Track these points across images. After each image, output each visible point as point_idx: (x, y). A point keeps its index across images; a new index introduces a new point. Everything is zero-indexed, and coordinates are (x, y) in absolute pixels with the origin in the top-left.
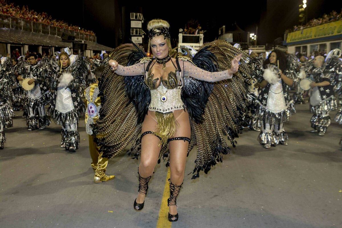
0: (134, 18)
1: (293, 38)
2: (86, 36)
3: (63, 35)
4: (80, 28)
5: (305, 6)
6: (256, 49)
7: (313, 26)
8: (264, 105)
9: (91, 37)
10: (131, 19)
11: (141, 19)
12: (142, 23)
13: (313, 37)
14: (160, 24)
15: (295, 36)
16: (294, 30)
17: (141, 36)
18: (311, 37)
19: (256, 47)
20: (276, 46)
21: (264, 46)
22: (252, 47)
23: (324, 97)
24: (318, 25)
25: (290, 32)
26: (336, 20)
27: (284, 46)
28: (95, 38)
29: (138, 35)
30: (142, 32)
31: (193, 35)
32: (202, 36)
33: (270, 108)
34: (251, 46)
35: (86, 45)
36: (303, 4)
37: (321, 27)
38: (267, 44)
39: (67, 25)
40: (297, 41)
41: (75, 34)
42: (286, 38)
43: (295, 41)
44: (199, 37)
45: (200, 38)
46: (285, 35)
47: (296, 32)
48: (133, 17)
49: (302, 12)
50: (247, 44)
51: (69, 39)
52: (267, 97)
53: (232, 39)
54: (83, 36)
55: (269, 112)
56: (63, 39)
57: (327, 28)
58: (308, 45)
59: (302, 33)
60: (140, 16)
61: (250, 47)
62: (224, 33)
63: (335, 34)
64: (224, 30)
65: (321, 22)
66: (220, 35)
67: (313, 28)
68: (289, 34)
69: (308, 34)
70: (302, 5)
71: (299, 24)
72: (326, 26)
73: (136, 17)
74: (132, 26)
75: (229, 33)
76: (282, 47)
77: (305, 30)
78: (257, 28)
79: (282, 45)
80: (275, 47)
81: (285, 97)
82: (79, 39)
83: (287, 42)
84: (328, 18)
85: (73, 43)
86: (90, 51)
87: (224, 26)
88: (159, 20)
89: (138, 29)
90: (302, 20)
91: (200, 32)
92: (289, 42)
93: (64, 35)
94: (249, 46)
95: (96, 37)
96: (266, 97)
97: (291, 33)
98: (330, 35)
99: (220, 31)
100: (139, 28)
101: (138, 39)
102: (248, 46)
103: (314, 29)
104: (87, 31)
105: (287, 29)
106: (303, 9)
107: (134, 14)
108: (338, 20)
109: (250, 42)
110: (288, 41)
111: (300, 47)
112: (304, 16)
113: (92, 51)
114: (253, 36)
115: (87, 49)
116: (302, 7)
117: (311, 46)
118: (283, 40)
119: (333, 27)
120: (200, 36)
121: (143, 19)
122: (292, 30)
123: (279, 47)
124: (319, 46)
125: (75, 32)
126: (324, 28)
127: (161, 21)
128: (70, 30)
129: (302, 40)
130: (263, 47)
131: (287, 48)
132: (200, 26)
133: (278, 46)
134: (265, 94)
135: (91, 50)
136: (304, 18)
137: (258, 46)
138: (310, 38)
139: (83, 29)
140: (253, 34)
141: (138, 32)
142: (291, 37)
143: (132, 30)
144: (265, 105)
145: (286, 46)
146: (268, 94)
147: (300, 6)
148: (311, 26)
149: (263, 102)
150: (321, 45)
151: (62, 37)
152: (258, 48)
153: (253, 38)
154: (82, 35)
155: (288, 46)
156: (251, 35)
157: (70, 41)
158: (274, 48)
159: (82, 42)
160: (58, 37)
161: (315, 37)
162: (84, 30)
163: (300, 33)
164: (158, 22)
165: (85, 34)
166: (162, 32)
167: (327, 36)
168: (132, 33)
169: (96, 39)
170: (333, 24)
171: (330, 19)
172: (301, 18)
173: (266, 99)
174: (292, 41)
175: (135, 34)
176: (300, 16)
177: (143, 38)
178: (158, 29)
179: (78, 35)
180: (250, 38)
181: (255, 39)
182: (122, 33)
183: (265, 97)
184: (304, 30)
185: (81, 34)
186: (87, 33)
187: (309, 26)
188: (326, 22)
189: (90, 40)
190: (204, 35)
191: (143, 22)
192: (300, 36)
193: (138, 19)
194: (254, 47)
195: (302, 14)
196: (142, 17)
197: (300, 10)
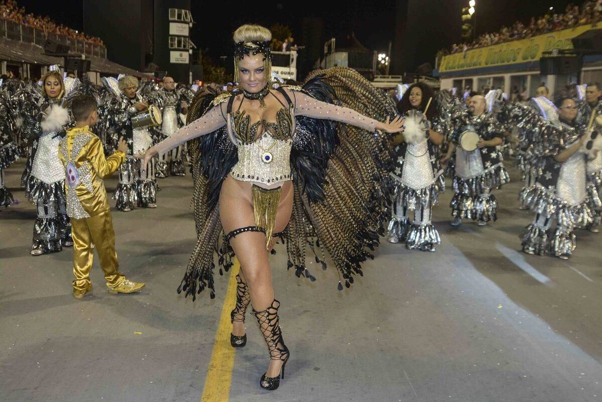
0: (175, 18)
1: (450, 65)
2: (87, 46)
3: (47, 44)
4: (77, 32)
5: (472, 11)
6: (388, 82)
7: (483, 47)
8: (398, 176)
9: (98, 49)
10: (170, 19)
11: (187, 20)
12: (189, 27)
13: (483, 65)
14: (259, 34)
15: (454, 62)
16: (453, 52)
17: (188, 51)
18: (480, 65)
19: (388, 78)
20: (421, 78)
21: (401, 76)
22: (381, 78)
23: (488, 164)
24: (491, 45)
25: (445, 54)
26: (521, 37)
27: (434, 78)
28: (104, 51)
29: (182, 48)
30: (188, 43)
31: (280, 52)
32: (294, 54)
33: (408, 181)
34: (379, 76)
35: (89, 63)
36: (470, 7)
37: (496, 48)
38: (405, 74)
39: (54, 25)
40: (457, 69)
41: (68, 42)
42: (439, 65)
43: (452, 70)
44: (289, 56)
45: (291, 57)
46: (437, 59)
47: (456, 54)
48: (173, 16)
49: (467, 21)
50: (372, 72)
51: (57, 50)
52: (403, 162)
53: (347, 62)
54: (83, 47)
55: (406, 187)
56: (46, 51)
57: (505, 51)
58: (475, 79)
59: (464, 57)
60: (186, 14)
61: (377, 78)
62: (333, 50)
63: (519, 60)
64: (333, 46)
65: (496, 39)
66: (326, 55)
67: (483, 49)
68: (443, 58)
69: (475, 60)
70: (467, 8)
71: (461, 41)
72: (504, 46)
73: (179, 16)
74: (171, 33)
75: (343, 52)
76: (432, 80)
77: (471, 52)
78: (390, 45)
79: (431, 76)
80: (418, 78)
81: (432, 162)
82: (75, 51)
83: (440, 71)
84: (508, 34)
85: (65, 57)
86: (94, 73)
87: (333, 40)
88: (256, 27)
89: (182, 39)
90: (467, 35)
91: (292, 47)
92: (443, 71)
93: (49, 43)
94: (375, 76)
95: (106, 50)
96: (401, 163)
97: (447, 57)
98: (512, 62)
99: (326, 48)
100: (185, 37)
101: (181, 55)
102: (373, 75)
103: (485, 51)
104: (90, 38)
105: (440, 50)
106: (469, 16)
107: (176, 10)
108: (524, 38)
109: (377, 68)
110: (442, 69)
111: (461, 81)
112: (470, 28)
113: (98, 74)
114: (384, 59)
115: (91, 69)
116: (467, 13)
117: (480, 80)
118: (433, 67)
119: (516, 49)
120: (291, 56)
121: (191, 21)
122: (449, 51)
123: (426, 79)
124: (492, 80)
125: (68, 39)
126: (500, 51)
127: (259, 29)
128: (59, 35)
129: (465, 68)
130: (399, 78)
131: (440, 82)
132: (292, 37)
133: (424, 77)
134: (399, 157)
135: (97, 72)
136: (470, 31)
137: (390, 76)
138: (478, 67)
139: (83, 33)
140: (384, 56)
141: (183, 43)
142: (447, 62)
143: (172, 40)
144: (400, 176)
145: (437, 78)
146: (404, 158)
147: (464, 10)
148: (481, 46)
149: (395, 171)
150: (495, 79)
151: (45, 47)
152: (390, 80)
153: (383, 62)
154: (81, 45)
155: (442, 78)
156: (381, 56)
157: (58, 54)
158: (418, 81)
159: (81, 56)
160: (38, 46)
161: (486, 64)
162: (85, 36)
163: (463, 57)
164: (256, 30)
165: (86, 43)
166: (260, 48)
167: (506, 63)
168: (172, 45)
169: (106, 53)
170: (516, 45)
171: (512, 36)
172: (465, 31)
173: (401, 166)
174: (448, 70)
175: (176, 46)
176: (464, 27)
177: (190, 55)
178: (255, 42)
179: (74, 45)
180: (379, 62)
181: (387, 64)
182: (153, 44)
183: (399, 163)
184: (468, 52)
185: (79, 42)
186: (90, 41)
187: (477, 46)
188: (505, 41)
189: (96, 54)
190: (297, 53)
191: (191, 25)
192: (462, 62)
193: (182, 20)
194: (384, 78)
195: (466, 24)
196: (189, 16)
197: (464, 17)
